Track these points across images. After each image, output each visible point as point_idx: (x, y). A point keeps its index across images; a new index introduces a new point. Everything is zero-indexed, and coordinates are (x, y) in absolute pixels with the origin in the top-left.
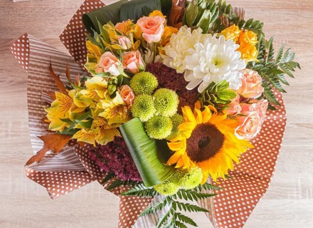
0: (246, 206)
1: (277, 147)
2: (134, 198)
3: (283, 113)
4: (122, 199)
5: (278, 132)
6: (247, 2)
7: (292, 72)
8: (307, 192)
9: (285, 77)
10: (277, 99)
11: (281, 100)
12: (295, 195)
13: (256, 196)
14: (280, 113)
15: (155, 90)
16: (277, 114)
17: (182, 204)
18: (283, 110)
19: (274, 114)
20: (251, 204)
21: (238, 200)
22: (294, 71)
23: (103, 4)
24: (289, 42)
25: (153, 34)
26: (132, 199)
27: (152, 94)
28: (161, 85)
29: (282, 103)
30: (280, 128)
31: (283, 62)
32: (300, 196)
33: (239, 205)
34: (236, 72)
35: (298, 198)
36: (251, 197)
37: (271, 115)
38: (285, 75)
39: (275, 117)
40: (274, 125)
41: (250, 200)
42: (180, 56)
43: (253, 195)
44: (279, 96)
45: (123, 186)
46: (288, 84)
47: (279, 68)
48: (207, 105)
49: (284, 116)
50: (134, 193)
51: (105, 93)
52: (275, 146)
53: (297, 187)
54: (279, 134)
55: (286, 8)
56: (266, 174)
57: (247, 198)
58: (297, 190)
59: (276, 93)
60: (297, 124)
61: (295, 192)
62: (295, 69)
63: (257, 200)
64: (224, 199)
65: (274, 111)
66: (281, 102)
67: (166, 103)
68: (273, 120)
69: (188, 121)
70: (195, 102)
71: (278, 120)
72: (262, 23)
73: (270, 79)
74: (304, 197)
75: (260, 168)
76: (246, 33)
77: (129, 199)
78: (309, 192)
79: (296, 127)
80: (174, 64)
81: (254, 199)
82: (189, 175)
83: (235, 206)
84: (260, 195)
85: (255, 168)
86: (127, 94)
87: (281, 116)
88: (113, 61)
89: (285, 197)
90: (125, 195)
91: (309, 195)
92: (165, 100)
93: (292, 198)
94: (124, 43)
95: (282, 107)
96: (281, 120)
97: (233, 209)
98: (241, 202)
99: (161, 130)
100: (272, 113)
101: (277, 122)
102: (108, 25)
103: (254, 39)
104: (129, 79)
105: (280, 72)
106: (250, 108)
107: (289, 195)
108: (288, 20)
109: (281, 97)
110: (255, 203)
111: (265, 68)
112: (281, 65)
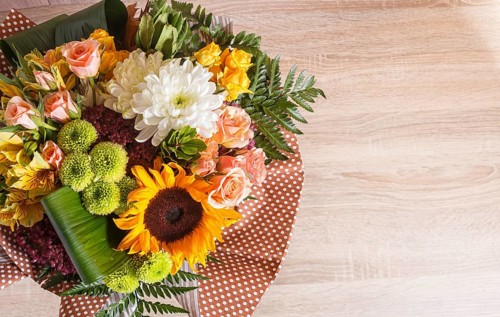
0: (247, 300)
1: (292, 213)
2: (80, 299)
3: (298, 163)
4: (63, 302)
5: (293, 191)
6: (265, 3)
7: (310, 104)
8: (362, 269)
9: (301, 112)
10: (289, 145)
11: (295, 145)
12: (345, 276)
13: (260, 286)
14: (294, 164)
15: (93, 146)
16: (290, 165)
17: (150, 303)
18: (298, 159)
19: (286, 166)
20: (253, 298)
21: (235, 293)
22: (313, 101)
23: (31, 23)
24: (328, 57)
25: (83, 65)
26: (77, 301)
27: (89, 152)
28: (103, 138)
29: (297, 149)
30: (296, 185)
31: (296, 90)
32: (352, 276)
33: (237, 299)
34: (206, 114)
35: (349, 279)
36: (254, 287)
37: (281, 167)
38: (299, 108)
39: (287, 170)
40: (287, 181)
41: (251, 292)
42: (127, 94)
43: (256, 284)
44: (293, 139)
45: (65, 282)
46: (305, 122)
47: (289, 99)
48: (166, 163)
49: (299, 167)
50: (80, 293)
51: (19, 154)
52: (288, 212)
53: (347, 263)
54: (294, 194)
55: (322, 9)
56: (276, 252)
57: (247, 289)
58: (347, 268)
59: (288, 136)
60: (343, 174)
61: (345, 271)
62: (315, 99)
63: (262, 292)
64: (215, 292)
65: (285, 162)
66: (295, 148)
67: (108, 163)
68: (285, 174)
69: (144, 186)
70: (155, 158)
71: (292, 174)
72: (259, 37)
73: (278, 116)
74: (358, 277)
75: (267, 245)
76: (233, 54)
77: (73, 300)
78: (365, 269)
79: (342, 178)
80: (119, 107)
81: (258, 290)
82: (150, 264)
83: (231, 301)
84: (266, 284)
85: (261, 245)
86: (51, 153)
87: (295, 168)
88: (24, 109)
89: (331, 279)
90: (67, 295)
91: (365, 274)
92: (106, 159)
93: (340, 279)
94: (43, 81)
95: (296, 155)
96: (296, 174)
97: (229, 305)
98: (239, 296)
99: (103, 203)
100: (282, 164)
101: (291, 178)
102: (32, 55)
103: (244, 61)
104: (56, 132)
105: (291, 105)
106: (233, 162)
107: (336, 276)
108: (325, 25)
109: (296, 140)
110: (260, 296)
111: (269, 101)
112: (294, 94)
